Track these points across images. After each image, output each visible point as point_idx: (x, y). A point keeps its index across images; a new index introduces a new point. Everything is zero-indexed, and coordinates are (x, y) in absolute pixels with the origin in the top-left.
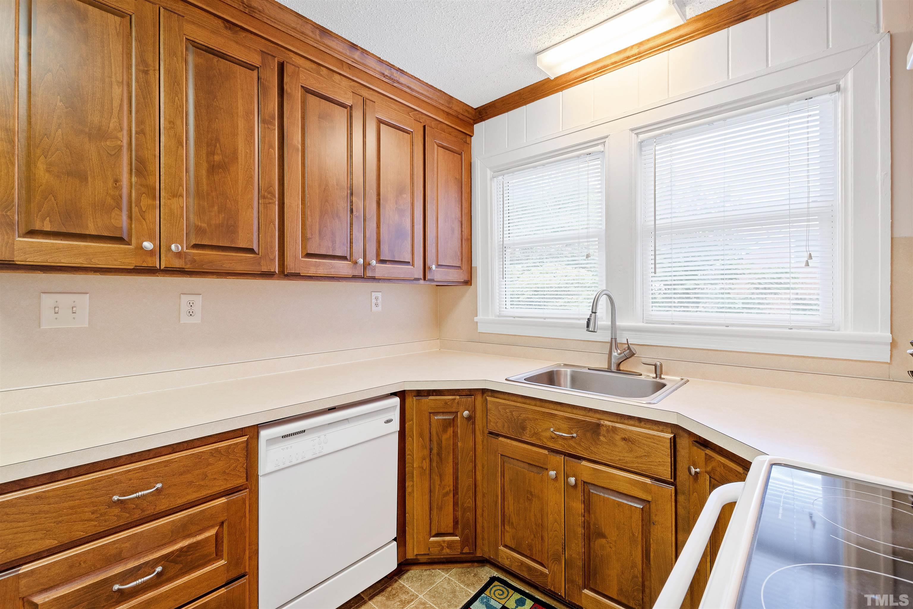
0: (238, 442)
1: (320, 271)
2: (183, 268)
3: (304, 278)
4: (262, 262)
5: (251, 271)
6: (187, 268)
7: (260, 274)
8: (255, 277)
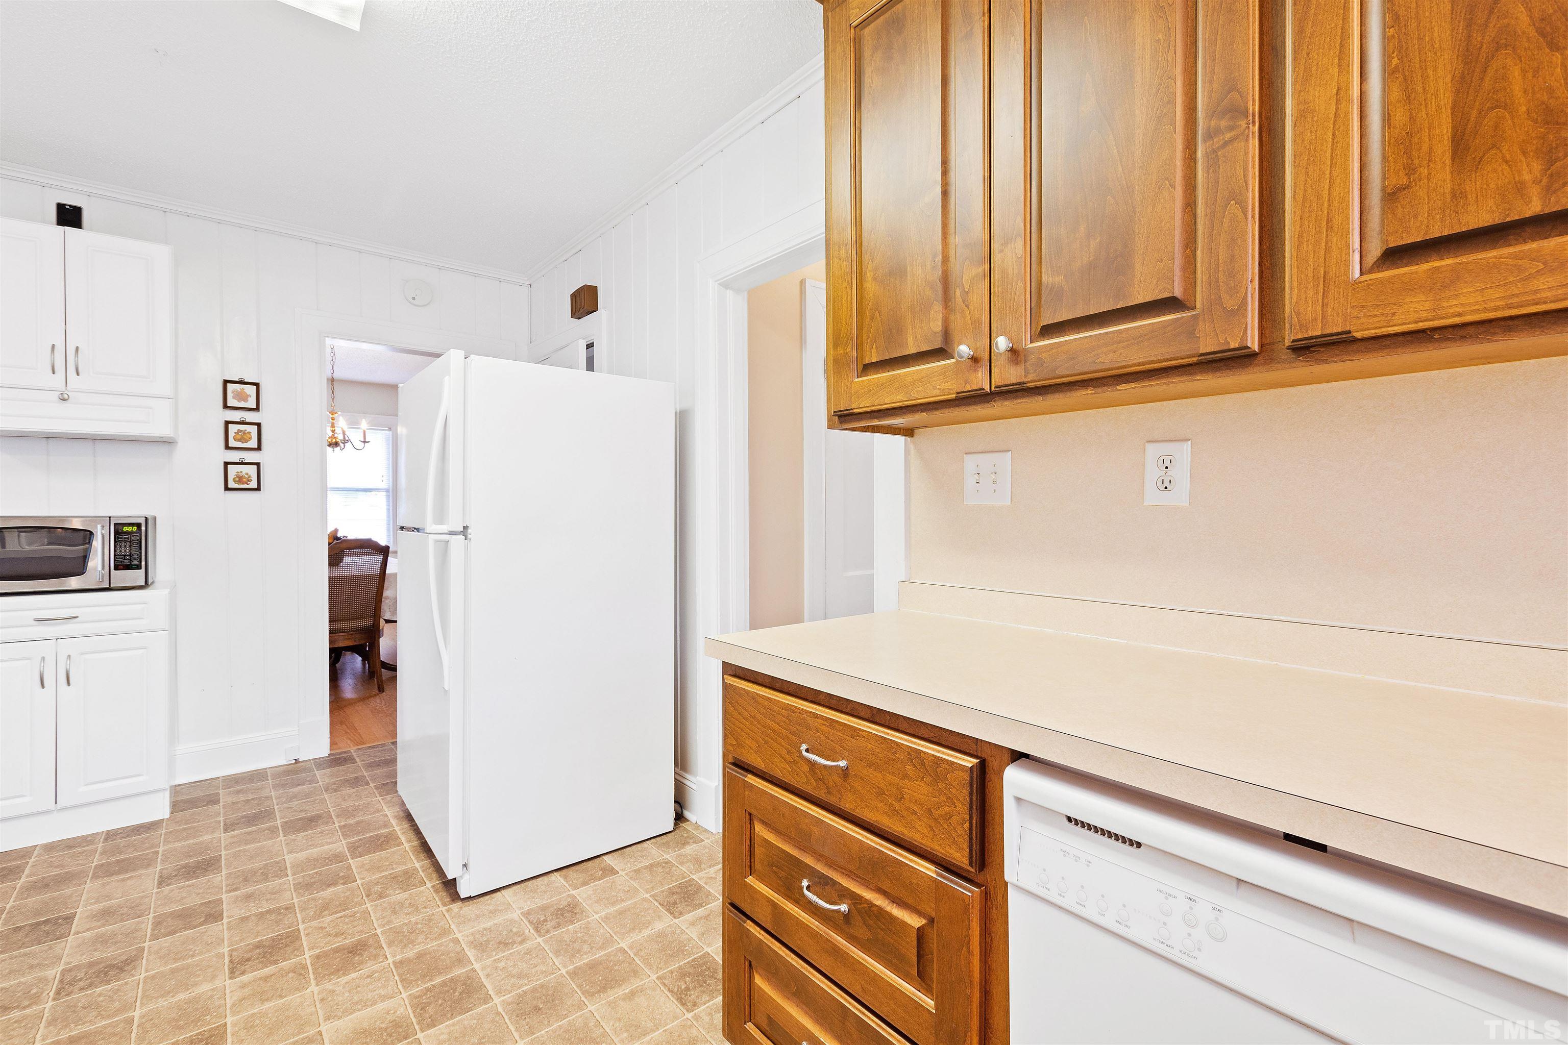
0: (956, 763)
1: (1463, 300)
2: (1023, 383)
3: (1386, 347)
4: (1201, 326)
5: (1168, 360)
6: (1029, 382)
7: (1198, 364)
8: (1191, 374)
